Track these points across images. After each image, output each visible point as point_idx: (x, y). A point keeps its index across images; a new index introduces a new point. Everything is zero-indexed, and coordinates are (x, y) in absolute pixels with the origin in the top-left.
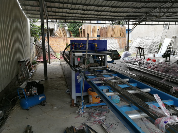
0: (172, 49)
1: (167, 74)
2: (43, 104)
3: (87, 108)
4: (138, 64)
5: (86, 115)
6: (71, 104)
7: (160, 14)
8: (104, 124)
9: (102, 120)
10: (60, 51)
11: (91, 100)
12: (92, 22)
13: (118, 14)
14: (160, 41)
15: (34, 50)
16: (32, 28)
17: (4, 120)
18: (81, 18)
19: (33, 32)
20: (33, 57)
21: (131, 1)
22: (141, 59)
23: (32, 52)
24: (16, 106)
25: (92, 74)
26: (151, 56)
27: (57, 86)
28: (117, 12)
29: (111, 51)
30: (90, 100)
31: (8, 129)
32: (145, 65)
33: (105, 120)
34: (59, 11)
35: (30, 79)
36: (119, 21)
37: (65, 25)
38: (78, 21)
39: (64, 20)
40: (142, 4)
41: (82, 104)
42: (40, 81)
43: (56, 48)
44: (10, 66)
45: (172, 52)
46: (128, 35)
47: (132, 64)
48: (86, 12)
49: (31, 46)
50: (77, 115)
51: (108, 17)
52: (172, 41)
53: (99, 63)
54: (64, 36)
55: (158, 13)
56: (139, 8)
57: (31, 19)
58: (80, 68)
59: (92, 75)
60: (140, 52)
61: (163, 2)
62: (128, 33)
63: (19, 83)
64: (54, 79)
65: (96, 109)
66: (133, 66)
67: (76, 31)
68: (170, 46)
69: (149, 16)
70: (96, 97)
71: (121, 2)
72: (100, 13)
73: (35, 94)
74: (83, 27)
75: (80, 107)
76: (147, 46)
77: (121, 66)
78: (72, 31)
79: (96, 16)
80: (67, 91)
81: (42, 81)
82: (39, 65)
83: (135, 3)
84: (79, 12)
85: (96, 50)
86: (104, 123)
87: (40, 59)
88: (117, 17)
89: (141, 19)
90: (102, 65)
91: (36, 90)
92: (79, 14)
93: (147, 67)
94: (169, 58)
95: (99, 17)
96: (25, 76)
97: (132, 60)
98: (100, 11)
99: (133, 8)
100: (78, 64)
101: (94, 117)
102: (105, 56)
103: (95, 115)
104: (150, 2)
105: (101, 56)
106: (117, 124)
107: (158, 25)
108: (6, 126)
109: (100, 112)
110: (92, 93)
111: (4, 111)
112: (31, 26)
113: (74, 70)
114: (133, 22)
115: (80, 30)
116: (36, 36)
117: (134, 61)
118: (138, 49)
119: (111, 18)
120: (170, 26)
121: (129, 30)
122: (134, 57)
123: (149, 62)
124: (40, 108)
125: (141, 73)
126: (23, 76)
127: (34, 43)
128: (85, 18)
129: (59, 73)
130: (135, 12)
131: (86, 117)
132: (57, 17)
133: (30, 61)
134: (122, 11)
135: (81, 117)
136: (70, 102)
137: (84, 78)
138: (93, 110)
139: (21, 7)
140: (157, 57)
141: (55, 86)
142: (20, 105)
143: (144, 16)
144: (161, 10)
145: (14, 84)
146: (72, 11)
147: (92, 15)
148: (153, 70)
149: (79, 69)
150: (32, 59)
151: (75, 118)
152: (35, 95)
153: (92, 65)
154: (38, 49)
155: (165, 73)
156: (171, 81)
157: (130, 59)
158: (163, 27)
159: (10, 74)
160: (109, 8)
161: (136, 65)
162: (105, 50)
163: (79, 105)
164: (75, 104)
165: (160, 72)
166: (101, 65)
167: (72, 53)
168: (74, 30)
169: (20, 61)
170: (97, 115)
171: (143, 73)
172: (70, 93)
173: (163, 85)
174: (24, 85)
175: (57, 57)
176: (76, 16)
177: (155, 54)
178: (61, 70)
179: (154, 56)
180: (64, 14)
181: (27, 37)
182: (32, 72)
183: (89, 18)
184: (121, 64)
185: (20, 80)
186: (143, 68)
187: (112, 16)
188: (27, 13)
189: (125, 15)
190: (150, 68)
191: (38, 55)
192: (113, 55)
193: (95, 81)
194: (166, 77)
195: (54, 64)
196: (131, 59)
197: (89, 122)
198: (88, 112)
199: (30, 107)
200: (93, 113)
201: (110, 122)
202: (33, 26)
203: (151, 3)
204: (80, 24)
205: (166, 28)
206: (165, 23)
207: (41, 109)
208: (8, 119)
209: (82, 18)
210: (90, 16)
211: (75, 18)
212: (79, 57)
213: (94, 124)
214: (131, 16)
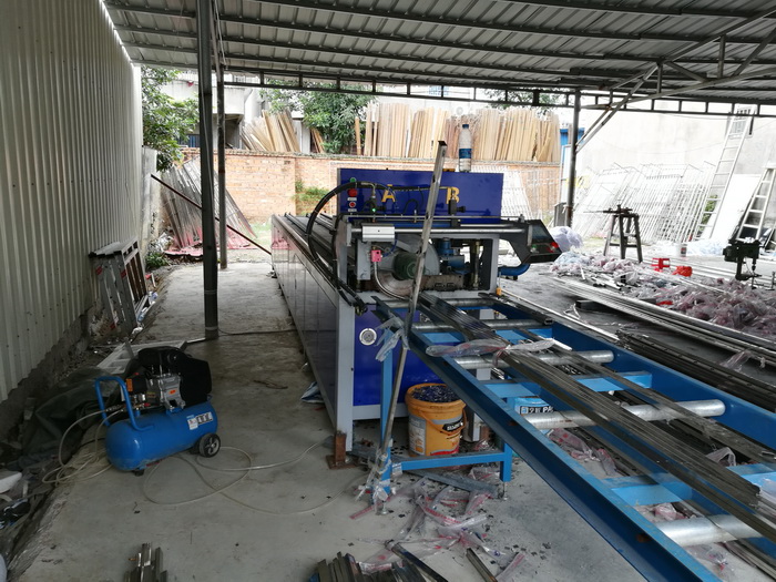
0: (763, 224)
1: (747, 331)
2: (206, 450)
3: (405, 472)
4: (615, 286)
5: (400, 503)
6: (329, 453)
7: (722, 66)
8: (484, 551)
9: (471, 529)
10: (274, 217)
11: (422, 438)
12: (415, 89)
13: (533, 60)
14: (708, 186)
15: (155, 206)
16: (152, 108)
17: (32, 515)
18: (371, 73)
19: (156, 126)
20: (149, 236)
21: (599, 4)
22: (629, 264)
23: (148, 214)
24: (83, 453)
25: (443, 322)
26: (668, 249)
27: (261, 368)
28: (531, 51)
29: (520, 223)
30: (415, 438)
31: (54, 556)
32: (644, 291)
33: (487, 530)
34: (275, 39)
35: (138, 334)
36: (536, 93)
37: (294, 100)
38: (352, 85)
39: (294, 80)
40: (645, 20)
41: (384, 458)
42: (186, 345)
43: (249, 200)
44: (56, 275)
45: (761, 235)
46: (574, 153)
47: (586, 281)
48: (394, 46)
49: (144, 188)
50: (359, 507)
51: (487, 72)
52: (764, 186)
53: (463, 273)
54: (289, 149)
55: (712, 60)
56: (631, 36)
57: (149, 70)
58: (382, 297)
59: (442, 331)
60: (622, 229)
61: (737, 12)
62: (575, 147)
63: (92, 349)
64: (248, 339)
65: (442, 479)
66: (595, 293)
67: (341, 128)
68: (753, 208)
69: (669, 72)
70: (445, 427)
71: (551, 9)
72: (454, 51)
73: (173, 403)
74: (374, 110)
75: (375, 468)
76: (650, 205)
77: (538, 291)
78: (321, 129)
79: (436, 67)
80: (307, 394)
81: (192, 346)
82: (176, 274)
83: (616, 14)
84: (363, 43)
85: (453, 216)
86: (482, 544)
87: (180, 246)
88: (527, 74)
89: (633, 85)
90: (476, 285)
91: (178, 385)
92: (361, 53)
93: (657, 297)
94: (754, 263)
95: (449, 68)
96: (116, 321)
97: (588, 264)
98: (458, 44)
99: (605, 34)
100: (372, 276)
101: (436, 518)
102: (488, 244)
103: (440, 508)
104: (680, 10)
105: (472, 244)
106: (541, 552)
107: (706, 113)
108: (44, 543)
109: (459, 492)
110: (425, 406)
111: (31, 475)
112: (145, 99)
113: (350, 304)
114: (597, 96)
115: (357, 123)
116: (165, 144)
117: (597, 269)
118: (615, 217)
119: (501, 78)
120: (756, 119)
121: (576, 135)
122: (594, 253)
123: (663, 275)
124: (192, 466)
125: (631, 324)
126: (110, 319)
127: (158, 175)
128: (387, 74)
129: (268, 312)
130: (609, 55)
131: (401, 516)
132: (265, 65)
133: (138, 255)
134: (555, 46)
135: (378, 514)
136: (324, 445)
137: (405, 340)
138: (430, 483)
139: (107, 14)
140: (694, 254)
141: (253, 370)
142: (103, 451)
143: (647, 71)
144: (727, 50)
145: (70, 353)
146: (332, 39)
147: (419, 59)
148: (684, 311)
149: (374, 298)
150: (145, 243)
151: (353, 517)
152: (172, 408)
153: (430, 283)
154: (173, 200)
155: (736, 328)
156: (766, 364)
157: (576, 260)
158: (728, 122)
159: (56, 308)
160: (497, 30)
161: (605, 286)
162: (491, 216)
163: (373, 462)
164: (348, 453)
165: (717, 323)
166: (468, 286)
167: (349, 226)
168: (331, 125)
169: (98, 253)
170: (447, 509)
171: (637, 324)
172: (324, 404)
173: (745, 383)
174: (115, 360)
175: (253, 239)
176: (348, 62)
177: (688, 243)
178: (277, 299)
179: (683, 251)
180: (296, 53)
181: (128, 147)
182: (147, 305)
183: (407, 71)
184: (539, 283)
185: (93, 335)
186: (635, 300)
187: (507, 67)
188: (133, 43)
189: (565, 64)
190: (670, 303)
191: (169, 228)
192: (529, 241)
193: (464, 356)
194: (746, 347)
195: (242, 273)
196: (583, 262)
197: (413, 536)
198: (409, 492)
199: (148, 461)
200: (432, 498)
201: (508, 540)
202: (157, 99)
203: (683, 16)
204: (361, 98)
205: (738, 128)
206: (739, 107)
207: (198, 473)
208: (51, 511)
209: (375, 73)
210: (409, 65)
211: (345, 70)
212: (379, 245)
213: (439, 547)
214: (589, 69)
